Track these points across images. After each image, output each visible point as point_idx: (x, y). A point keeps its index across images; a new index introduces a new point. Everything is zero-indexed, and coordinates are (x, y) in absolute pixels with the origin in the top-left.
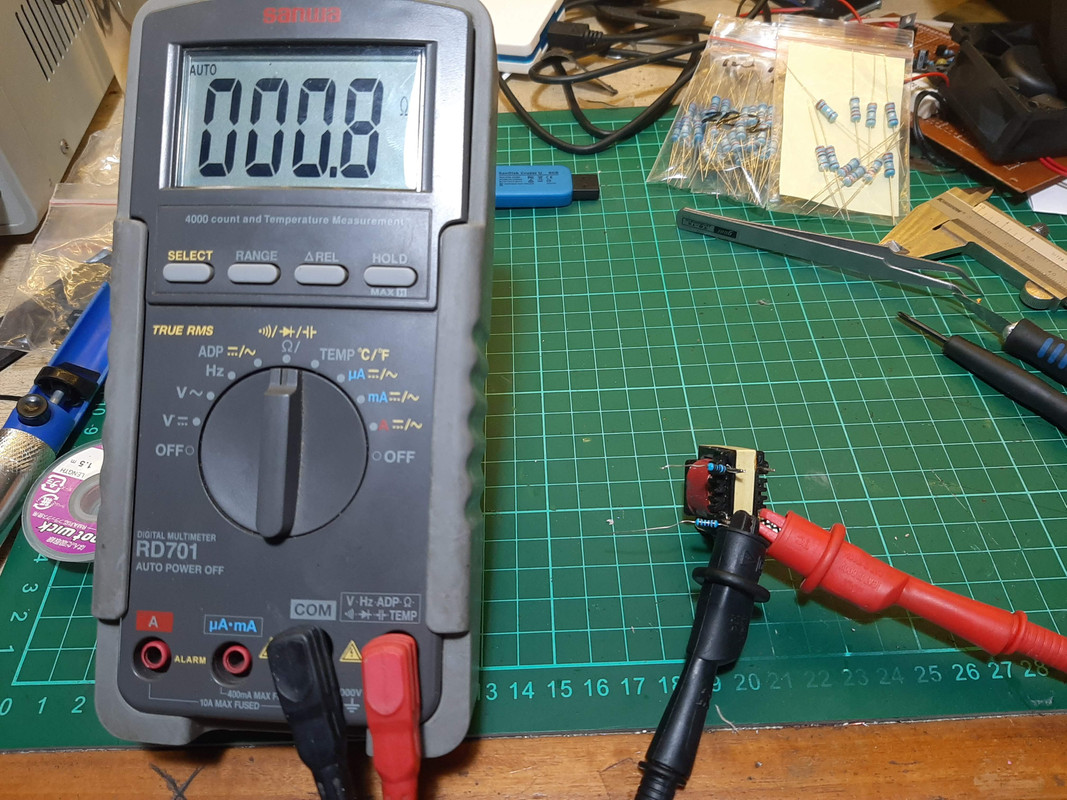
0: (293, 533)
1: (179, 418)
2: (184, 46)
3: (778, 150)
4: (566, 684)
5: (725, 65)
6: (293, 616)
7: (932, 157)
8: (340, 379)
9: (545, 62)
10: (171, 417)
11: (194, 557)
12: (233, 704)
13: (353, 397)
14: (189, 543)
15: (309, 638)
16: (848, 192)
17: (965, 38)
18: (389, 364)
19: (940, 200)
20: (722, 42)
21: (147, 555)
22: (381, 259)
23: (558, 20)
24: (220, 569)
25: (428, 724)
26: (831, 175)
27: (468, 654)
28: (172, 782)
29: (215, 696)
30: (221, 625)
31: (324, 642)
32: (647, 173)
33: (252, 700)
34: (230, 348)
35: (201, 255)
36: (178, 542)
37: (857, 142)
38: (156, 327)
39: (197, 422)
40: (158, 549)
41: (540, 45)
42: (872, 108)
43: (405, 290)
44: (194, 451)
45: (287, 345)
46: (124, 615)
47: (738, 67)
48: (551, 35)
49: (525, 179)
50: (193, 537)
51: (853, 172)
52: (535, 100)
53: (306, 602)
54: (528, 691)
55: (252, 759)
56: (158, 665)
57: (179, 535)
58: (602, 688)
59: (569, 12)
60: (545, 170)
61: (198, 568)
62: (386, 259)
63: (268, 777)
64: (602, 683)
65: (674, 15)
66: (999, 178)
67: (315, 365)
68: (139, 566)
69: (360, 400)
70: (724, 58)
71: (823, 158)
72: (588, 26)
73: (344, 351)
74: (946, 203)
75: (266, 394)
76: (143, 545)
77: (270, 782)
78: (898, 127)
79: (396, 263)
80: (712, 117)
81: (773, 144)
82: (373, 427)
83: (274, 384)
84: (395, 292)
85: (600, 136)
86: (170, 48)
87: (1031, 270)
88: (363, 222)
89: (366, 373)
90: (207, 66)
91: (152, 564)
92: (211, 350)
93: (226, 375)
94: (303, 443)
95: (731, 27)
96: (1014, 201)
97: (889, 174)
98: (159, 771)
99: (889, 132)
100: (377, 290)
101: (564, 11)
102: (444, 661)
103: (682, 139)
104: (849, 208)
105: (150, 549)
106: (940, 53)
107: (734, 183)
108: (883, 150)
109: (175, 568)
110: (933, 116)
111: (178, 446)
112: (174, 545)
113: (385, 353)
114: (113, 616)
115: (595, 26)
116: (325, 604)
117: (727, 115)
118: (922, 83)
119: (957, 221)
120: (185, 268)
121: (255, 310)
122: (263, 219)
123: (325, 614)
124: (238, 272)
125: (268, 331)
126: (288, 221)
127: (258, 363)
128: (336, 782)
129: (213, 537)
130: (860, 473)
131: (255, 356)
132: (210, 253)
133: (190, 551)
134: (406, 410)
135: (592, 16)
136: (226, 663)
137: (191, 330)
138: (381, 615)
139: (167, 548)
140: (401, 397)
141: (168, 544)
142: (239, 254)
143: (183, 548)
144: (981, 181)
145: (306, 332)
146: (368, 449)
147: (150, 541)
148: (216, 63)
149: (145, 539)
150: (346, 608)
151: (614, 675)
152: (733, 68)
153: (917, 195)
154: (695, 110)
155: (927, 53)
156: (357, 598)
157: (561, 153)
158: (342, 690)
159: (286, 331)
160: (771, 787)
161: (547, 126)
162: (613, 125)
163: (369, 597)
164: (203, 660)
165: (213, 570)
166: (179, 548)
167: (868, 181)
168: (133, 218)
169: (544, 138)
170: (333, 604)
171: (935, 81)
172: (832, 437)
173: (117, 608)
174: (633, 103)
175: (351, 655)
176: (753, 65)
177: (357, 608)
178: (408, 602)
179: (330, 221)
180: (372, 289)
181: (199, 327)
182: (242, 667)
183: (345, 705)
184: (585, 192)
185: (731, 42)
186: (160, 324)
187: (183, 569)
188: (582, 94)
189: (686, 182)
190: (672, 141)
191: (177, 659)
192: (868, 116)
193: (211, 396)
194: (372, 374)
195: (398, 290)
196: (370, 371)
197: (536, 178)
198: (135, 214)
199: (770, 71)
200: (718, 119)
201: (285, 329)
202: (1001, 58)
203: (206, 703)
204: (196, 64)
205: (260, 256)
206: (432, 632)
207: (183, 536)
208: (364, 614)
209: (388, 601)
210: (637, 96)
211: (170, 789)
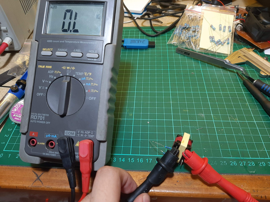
0: (67, 115)
1: (43, 87)
2: (50, 2)
3: (200, 37)
4: (133, 159)
5: (188, 16)
6: (65, 134)
7: (240, 40)
8: (80, 79)
9: (146, 14)
10: (41, 87)
11: (44, 120)
12: (50, 154)
13: (82, 84)
14: (43, 116)
15: (67, 139)
16: (217, 48)
17: (249, 10)
18: (91, 76)
19: (241, 50)
20: (188, 10)
21: (33, 119)
22: (91, 51)
23: (150, 5)
24: (49, 123)
25: (95, 163)
26: (213, 43)
27: (106, 147)
28: (37, 175)
29: (46, 152)
30: (49, 136)
31: (71, 141)
32: (167, 42)
33: (54, 154)
34: (55, 71)
35: (50, 49)
36: (40, 116)
37: (220, 36)
38: (39, 66)
39: (46, 88)
40: (36, 117)
41: (144, 11)
42: (225, 27)
43: (96, 59)
44: (45, 95)
45: (68, 71)
46: (27, 132)
47: (192, 17)
48: (147, 8)
49: (137, 42)
50: (44, 115)
51: (219, 43)
52: (142, 24)
53: (68, 131)
54: (123, 160)
55: (56, 171)
56: (34, 145)
57: (41, 114)
58: (141, 161)
59: (153, 4)
60: (142, 40)
61: (44, 122)
62: (92, 52)
63: (59, 175)
64: (141, 159)
65: (178, 5)
66: (256, 45)
67: (74, 76)
68: (31, 121)
69: (84, 85)
70: (189, 14)
71: (211, 39)
72: (156, 6)
73: (81, 73)
74: (242, 51)
75: (62, 82)
76: (32, 116)
77: (60, 177)
78: (231, 32)
79: (94, 53)
80: (184, 28)
81: (199, 35)
82: (87, 91)
83: (64, 80)
84: (93, 59)
85: (157, 33)
86: (47, 2)
87: (262, 68)
88: (87, 43)
89: (86, 78)
90: (55, 6)
91: (34, 121)
92: (51, 71)
93: (54, 78)
94: (70, 94)
95: (191, 7)
96: (260, 51)
97: (228, 44)
98: (34, 172)
99: (229, 33)
100: (90, 59)
101: (151, 3)
102: (100, 148)
103: (176, 34)
104: (217, 51)
105: (34, 117)
106: (245, 15)
107: (188, 44)
108: (227, 38)
109: (39, 122)
110: (241, 30)
111: (42, 94)
112: (39, 116)
113: (90, 74)
114: (24, 132)
115: (159, 7)
116: (73, 132)
117: (188, 28)
118: (238, 21)
119: (244, 56)
120: (46, 52)
121: (61, 63)
122: (65, 41)
123: (72, 134)
124: (58, 53)
125: (64, 68)
126: (70, 42)
127: (61, 75)
128: (71, 173)
129: (48, 115)
130: (212, 115)
131: (61, 73)
132: (52, 49)
133: (43, 118)
134: (95, 88)
135: (158, 5)
136: (49, 145)
137: (47, 67)
138: (86, 135)
139: (38, 117)
140: (94, 84)
141: (38, 116)
142: (59, 49)
143: (41, 117)
144: (252, 46)
145: (73, 68)
146: (85, 96)
147: (34, 115)
148: (57, 6)
149: (33, 115)
150: (78, 133)
151: (144, 158)
152: (191, 17)
153: (235, 49)
154: (180, 27)
155: (241, 15)
156: (80, 131)
157: (147, 37)
158: (75, 153)
159: (68, 68)
160: (180, 187)
161: (144, 30)
162: (161, 30)
163: (83, 131)
164: (44, 144)
165: (48, 123)
166: (40, 117)
167: (222, 45)
168: (36, 41)
169: (143, 33)
170: (75, 132)
171: (242, 21)
172: (206, 106)
173: (25, 130)
174: (166, 25)
175: (77, 145)
176: (196, 16)
177: (80, 134)
178: (92, 133)
179: (80, 42)
180: (88, 59)
181: (48, 66)
182: (53, 146)
183: (76, 156)
184: (152, 46)
185: (191, 10)
186: (40, 65)
187: (41, 122)
188: (154, 23)
189: (177, 44)
190: (174, 34)
191: (38, 143)
192: (224, 29)
193: (50, 82)
194: (87, 79)
195: (94, 59)
196: (87, 78)
197: (140, 42)
198: (36, 40)
199: (200, 18)
200: (186, 29)
201: (68, 67)
202: (259, 16)
203: (44, 154)
204: (52, 6)
205: (63, 50)
206: (98, 141)
207: (41, 115)
208: (82, 135)
209: (88, 132)
210: (167, 24)
211: (36, 176)
